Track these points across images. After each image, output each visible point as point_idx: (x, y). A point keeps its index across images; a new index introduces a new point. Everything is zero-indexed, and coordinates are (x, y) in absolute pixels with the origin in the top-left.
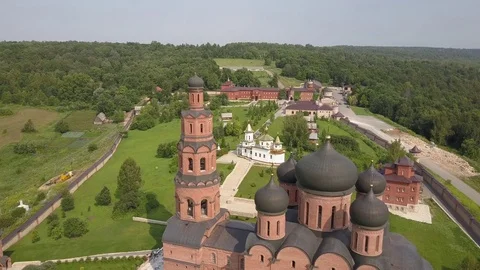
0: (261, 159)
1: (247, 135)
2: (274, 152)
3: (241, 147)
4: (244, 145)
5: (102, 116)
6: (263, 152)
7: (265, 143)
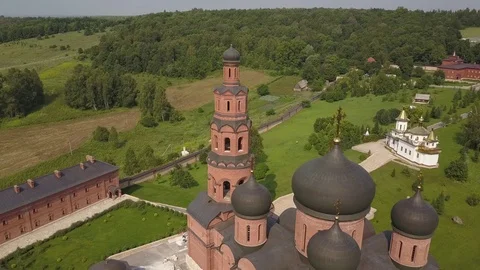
0: (407, 156)
1: (399, 124)
2: (423, 150)
3: (390, 137)
4: (393, 134)
5: (303, 83)
6: (409, 148)
7: (415, 137)
